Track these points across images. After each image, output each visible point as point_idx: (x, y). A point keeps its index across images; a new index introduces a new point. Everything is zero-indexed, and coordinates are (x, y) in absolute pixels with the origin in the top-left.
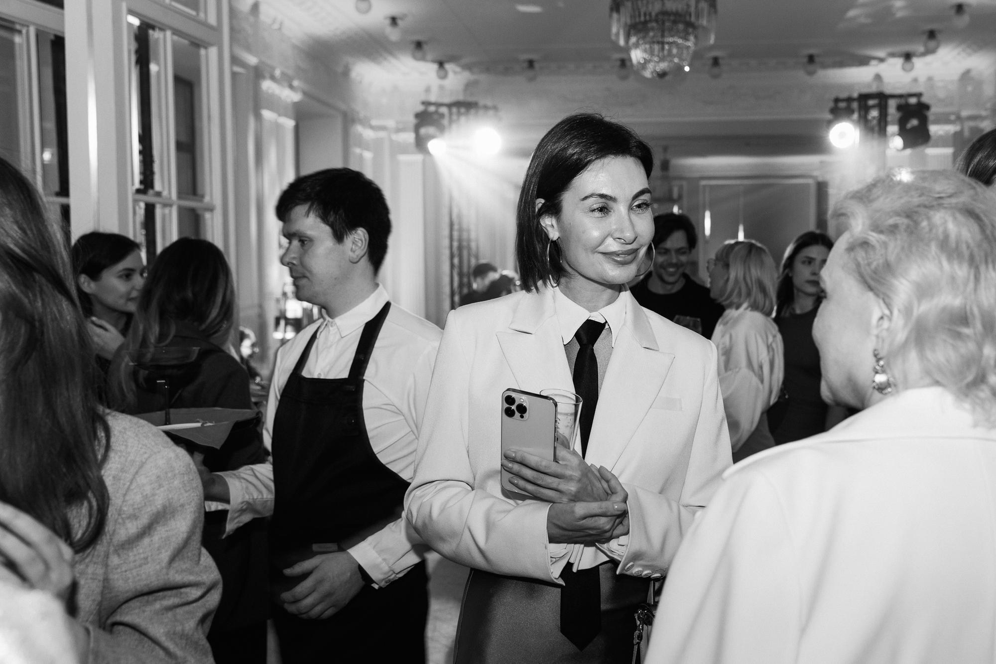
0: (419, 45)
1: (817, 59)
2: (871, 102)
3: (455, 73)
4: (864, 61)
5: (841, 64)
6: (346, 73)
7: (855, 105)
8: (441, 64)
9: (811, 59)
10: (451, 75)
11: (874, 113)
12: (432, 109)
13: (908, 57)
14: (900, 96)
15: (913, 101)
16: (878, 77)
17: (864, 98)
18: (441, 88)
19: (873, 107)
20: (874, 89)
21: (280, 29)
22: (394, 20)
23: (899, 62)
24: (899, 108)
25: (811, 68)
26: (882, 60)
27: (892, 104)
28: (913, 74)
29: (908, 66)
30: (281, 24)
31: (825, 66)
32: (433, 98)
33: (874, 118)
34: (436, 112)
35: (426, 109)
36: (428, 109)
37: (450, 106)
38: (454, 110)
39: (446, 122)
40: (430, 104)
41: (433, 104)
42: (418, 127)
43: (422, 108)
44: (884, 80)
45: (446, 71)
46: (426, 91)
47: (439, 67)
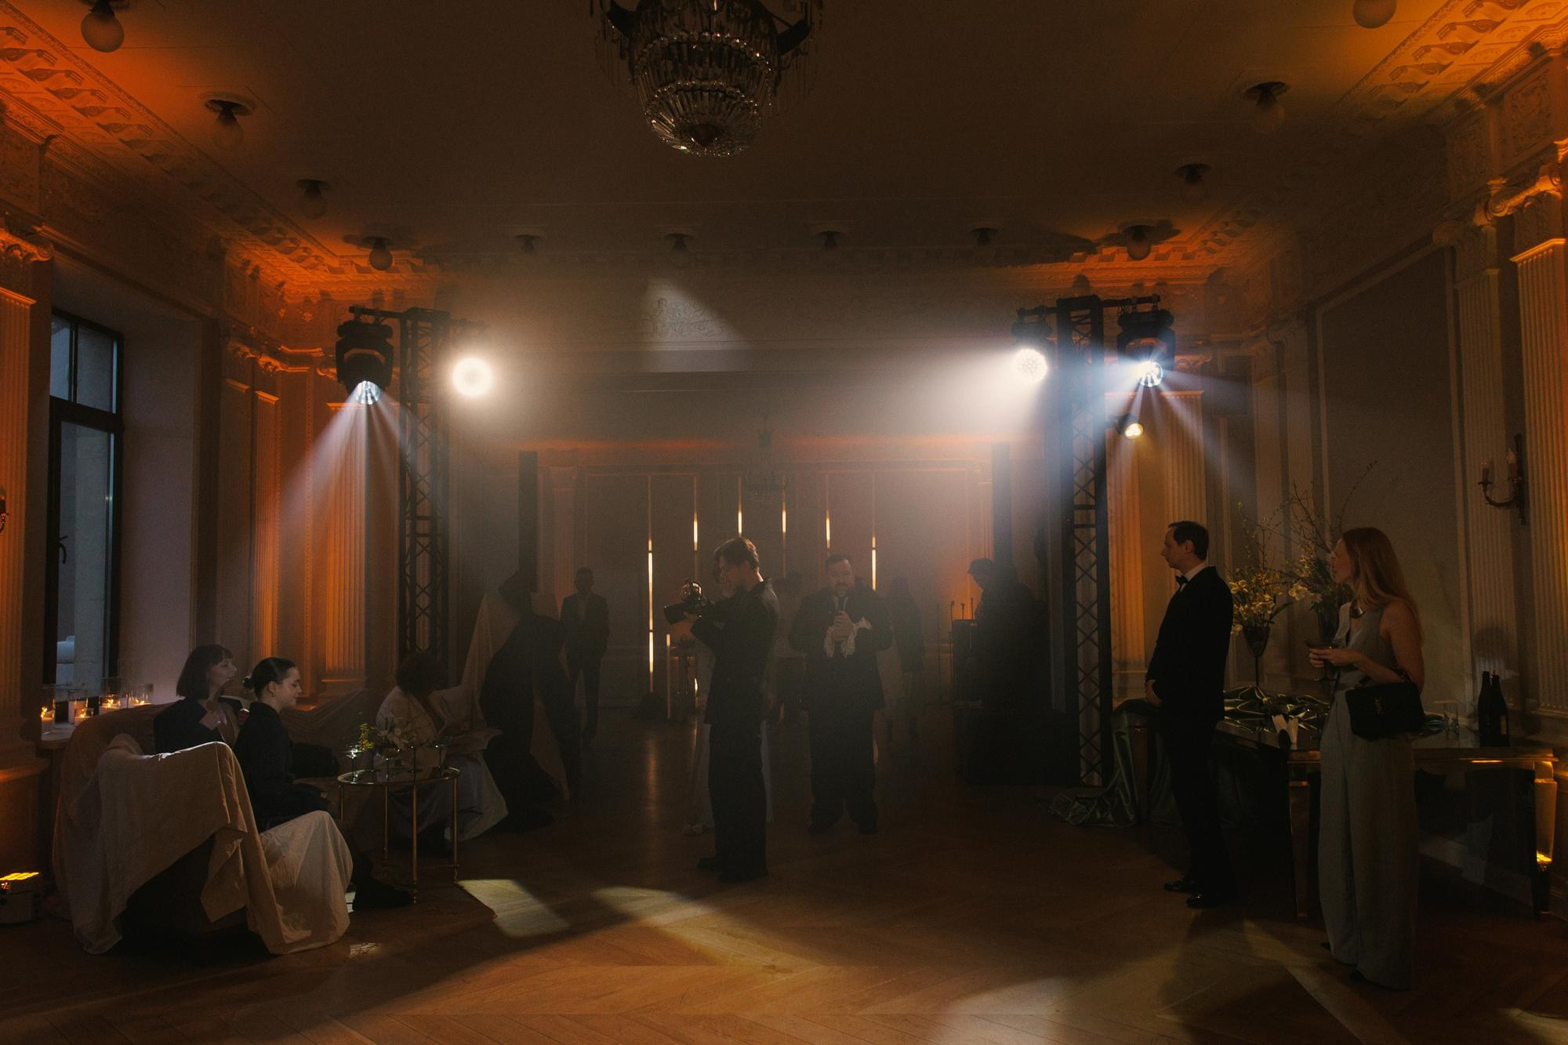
0: (314, 188)
2: (1077, 313)
6: (217, 254)
7: (1053, 316)
8: (379, 244)
9: (985, 236)
12: (369, 319)
13: (1139, 234)
14: (1123, 303)
15: (1145, 308)
16: (1082, 280)
17: (1066, 305)
19: (1081, 320)
22: (227, 112)
24: (1122, 319)
26: (1092, 248)
27: (1112, 315)
29: (1139, 248)
34: (376, 324)
35: (357, 318)
36: (361, 318)
37: (402, 317)
38: (409, 323)
39: (394, 341)
40: (364, 311)
41: (371, 312)
42: (341, 348)
43: (351, 317)
44: (1091, 285)
45: (391, 256)
46: (374, 300)
47: (374, 247)
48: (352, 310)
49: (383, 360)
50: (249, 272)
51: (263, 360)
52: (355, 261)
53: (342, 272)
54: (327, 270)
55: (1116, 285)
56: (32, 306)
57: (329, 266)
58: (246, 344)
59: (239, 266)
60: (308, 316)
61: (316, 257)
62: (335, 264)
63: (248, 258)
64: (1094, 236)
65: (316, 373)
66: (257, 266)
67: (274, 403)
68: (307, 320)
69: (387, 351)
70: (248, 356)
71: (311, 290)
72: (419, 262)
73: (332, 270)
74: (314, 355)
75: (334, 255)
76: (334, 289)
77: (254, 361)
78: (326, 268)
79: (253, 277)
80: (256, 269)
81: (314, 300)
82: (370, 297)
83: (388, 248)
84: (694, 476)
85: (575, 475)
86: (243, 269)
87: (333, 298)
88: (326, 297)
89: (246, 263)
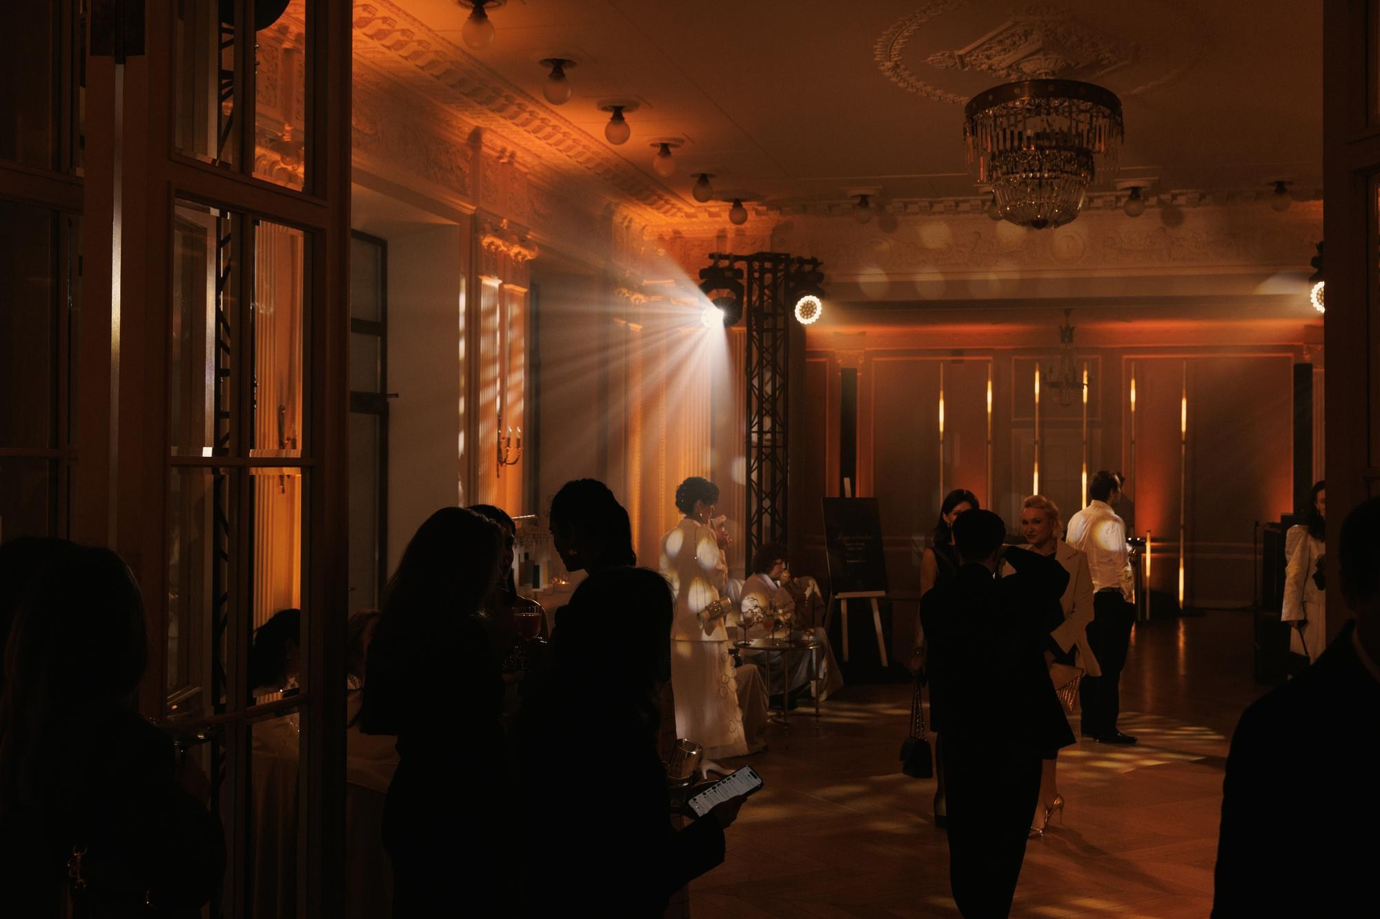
0: (704, 179)
1: (1289, 188)
3: (758, 213)
8: (737, 203)
9: (1281, 187)
10: (751, 216)
12: (725, 263)
18: (739, 233)
21: (510, 163)
22: (665, 148)
30: (513, 155)
31: (1302, 197)
32: (728, 250)
34: (730, 268)
35: (716, 263)
36: (719, 262)
37: (747, 259)
38: (756, 265)
39: (744, 281)
40: (721, 257)
41: (726, 257)
45: (745, 211)
46: (719, 237)
47: (734, 206)
48: (708, 255)
49: (735, 297)
50: (625, 224)
51: (634, 298)
52: (709, 209)
53: (696, 216)
56: (526, 293)
57: (686, 214)
58: (624, 287)
59: (621, 219)
60: (662, 252)
61: (679, 208)
62: (691, 211)
63: (626, 214)
67: (639, 331)
68: (661, 254)
69: (739, 289)
70: (624, 296)
71: (664, 229)
72: (764, 209)
73: (688, 216)
74: (666, 285)
75: (693, 206)
76: (685, 228)
77: (628, 298)
78: (683, 214)
79: (628, 227)
80: (630, 221)
81: (667, 238)
82: (715, 234)
83: (743, 203)
84: (989, 361)
85: (862, 359)
86: (622, 223)
87: (684, 236)
88: (677, 235)
89: (626, 217)
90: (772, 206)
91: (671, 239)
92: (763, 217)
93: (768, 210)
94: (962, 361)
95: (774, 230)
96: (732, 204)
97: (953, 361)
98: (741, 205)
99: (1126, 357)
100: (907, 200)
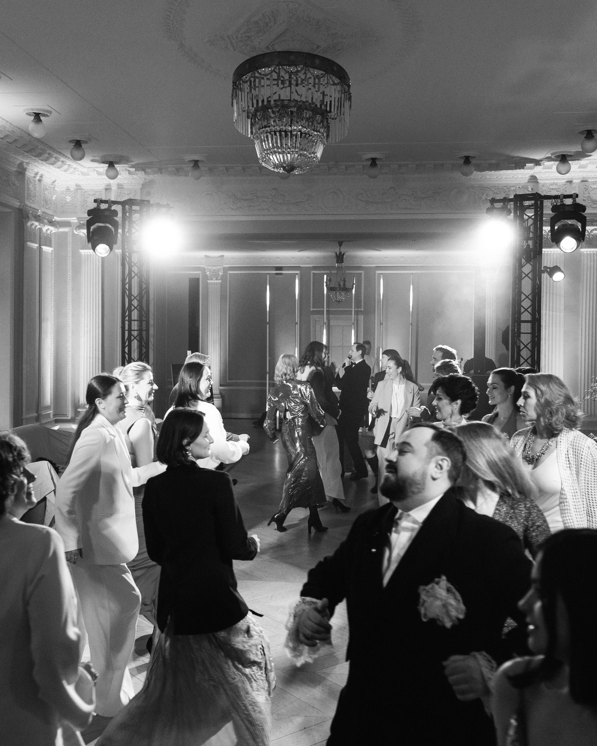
0: (78, 144)
1: (473, 161)
2: (527, 203)
3: (128, 173)
4: (520, 164)
5: (497, 167)
6: (21, 172)
7: (511, 205)
8: (111, 164)
9: (467, 160)
10: (124, 175)
11: (530, 213)
13: (563, 159)
14: (556, 197)
15: (568, 202)
16: (534, 179)
17: (520, 199)
18: (118, 186)
19: (529, 207)
20: (529, 191)
22: (37, 117)
23: (554, 165)
24: (554, 208)
25: (466, 168)
26: (537, 163)
27: (548, 205)
28: (568, 176)
29: (563, 168)
31: (481, 168)
33: (530, 217)
34: (109, 209)
35: (98, 206)
36: (100, 206)
37: (123, 204)
38: (127, 207)
39: (119, 218)
40: (102, 201)
41: (105, 202)
42: (89, 224)
43: (95, 205)
44: (539, 181)
45: (118, 171)
46: (106, 189)
47: (109, 167)
48: (95, 201)
49: (113, 229)
50: (38, 178)
51: (45, 228)
52: (96, 169)
53: (88, 175)
54: (80, 174)
55: (555, 181)
57: (81, 172)
58: (36, 221)
59: (33, 175)
60: (68, 199)
61: (75, 168)
62: (85, 170)
63: (37, 171)
64: (537, 156)
65: (73, 231)
66: (42, 174)
67: (51, 252)
68: (68, 200)
69: (115, 224)
70: (37, 227)
71: (69, 183)
72: (133, 170)
73: (83, 174)
74: (72, 221)
75: (85, 167)
76: (82, 182)
77: (40, 229)
78: (80, 173)
79: (40, 181)
80: (41, 176)
81: (72, 189)
82: (104, 187)
83: (116, 166)
84: (297, 274)
85: (221, 272)
86: (35, 177)
87: (83, 188)
88: (79, 188)
89: (36, 174)
90: (139, 167)
91: (75, 190)
92: (135, 176)
93: (136, 171)
94: (281, 274)
95: (142, 185)
96: (107, 165)
97: (276, 274)
98: (114, 166)
99: (378, 272)
100: (227, 165)
